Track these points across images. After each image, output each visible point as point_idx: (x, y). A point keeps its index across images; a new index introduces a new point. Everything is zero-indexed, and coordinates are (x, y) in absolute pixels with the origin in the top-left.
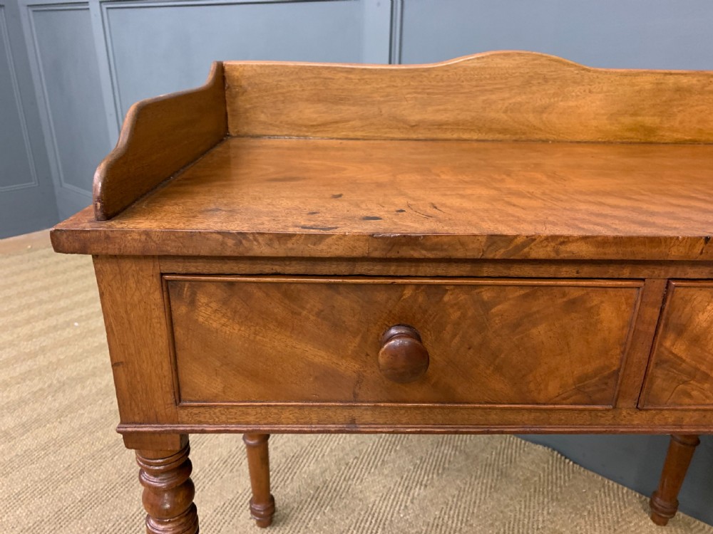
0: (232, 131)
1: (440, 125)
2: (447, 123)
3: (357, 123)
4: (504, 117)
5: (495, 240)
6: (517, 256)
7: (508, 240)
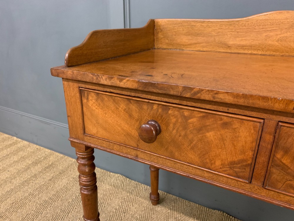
0: (156, 47)
1: (243, 47)
2: (246, 46)
3: (204, 44)
4: (277, 44)
5: (185, 88)
6: (196, 97)
7: (191, 89)
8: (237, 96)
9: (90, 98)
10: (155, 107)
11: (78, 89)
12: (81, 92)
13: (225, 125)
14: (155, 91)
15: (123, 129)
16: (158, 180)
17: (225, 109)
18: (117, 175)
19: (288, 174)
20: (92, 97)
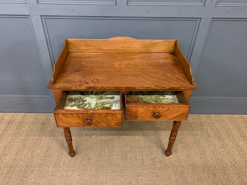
2: (110, 50)
3: (93, 50)
4: (121, 48)
7: (103, 87)
11: (60, 91)
14: (92, 89)
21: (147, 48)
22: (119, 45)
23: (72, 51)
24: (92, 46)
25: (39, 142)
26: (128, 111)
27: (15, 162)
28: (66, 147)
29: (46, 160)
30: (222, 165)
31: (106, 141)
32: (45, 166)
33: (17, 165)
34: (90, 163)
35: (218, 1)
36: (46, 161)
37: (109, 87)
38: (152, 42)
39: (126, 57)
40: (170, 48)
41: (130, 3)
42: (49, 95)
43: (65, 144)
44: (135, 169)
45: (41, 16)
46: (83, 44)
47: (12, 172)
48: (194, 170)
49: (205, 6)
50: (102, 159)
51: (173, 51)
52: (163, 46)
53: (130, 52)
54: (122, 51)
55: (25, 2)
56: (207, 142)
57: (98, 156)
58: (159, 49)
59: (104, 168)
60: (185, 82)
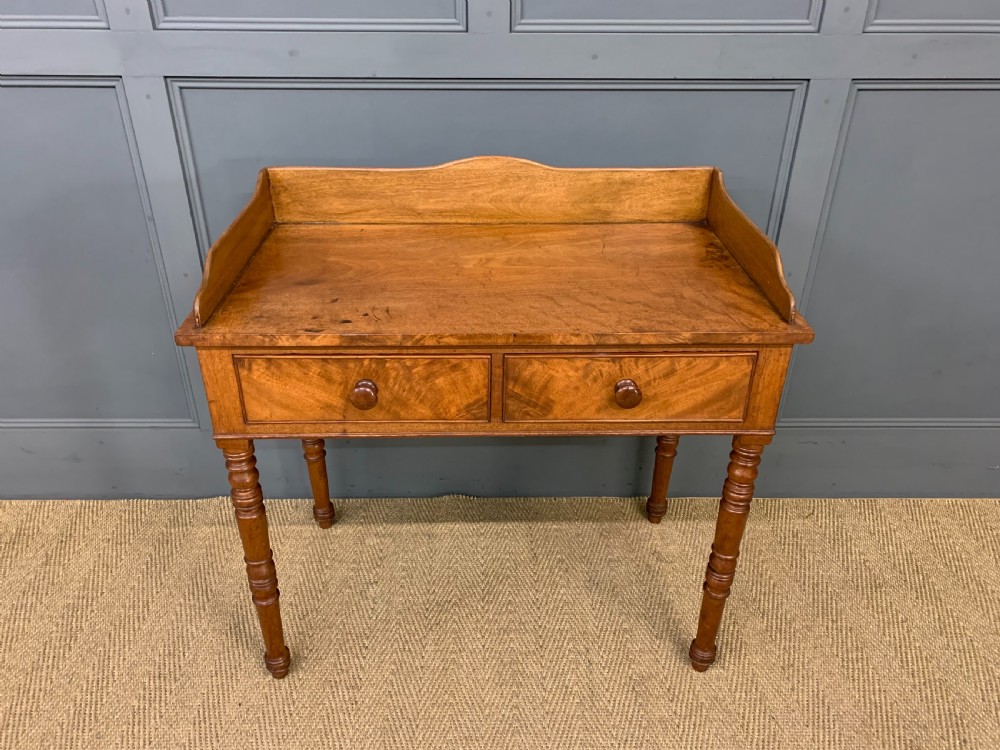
0: (279, 220)
2: (446, 211)
3: (376, 212)
5: (405, 337)
6: (419, 345)
7: (413, 337)
8: (461, 337)
9: (255, 367)
10: (366, 363)
11: (230, 358)
12: (237, 362)
13: (455, 367)
14: (366, 344)
15: (318, 401)
16: (326, 476)
17: (452, 351)
18: (215, 501)
19: (522, 402)
20: (259, 365)
21: (596, 205)
22: (479, 191)
23: (287, 218)
24: (371, 198)
25: (139, 617)
26: (516, 381)
27: (25, 701)
28: (253, 634)
29: (163, 693)
30: (946, 708)
31: (427, 609)
32: (155, 719)
33: (34, 714)
34: (356, 702)
35: (873, 13)
36: (163, 699)
37: (435, 336)
38: (617, 176)
39: (508, 236)
40: (691, 201)
41: (523, 21)
42: (190, 418)
43: (251, 622)
44: (557, 726)
45: (166, 77)
46: (334, 191)
47: (8, 744)
48: (824, 728)
49: (821, 31)
50: (411, 687)
51: (704, 216)
52: (662, 195)
53: (526, 220)
54: (491, 216)
55: (103, 24)
56: (868, 608)
57: (393, 673)
58: (644, 207)
59: (417, 726)
60: (758, 317)
